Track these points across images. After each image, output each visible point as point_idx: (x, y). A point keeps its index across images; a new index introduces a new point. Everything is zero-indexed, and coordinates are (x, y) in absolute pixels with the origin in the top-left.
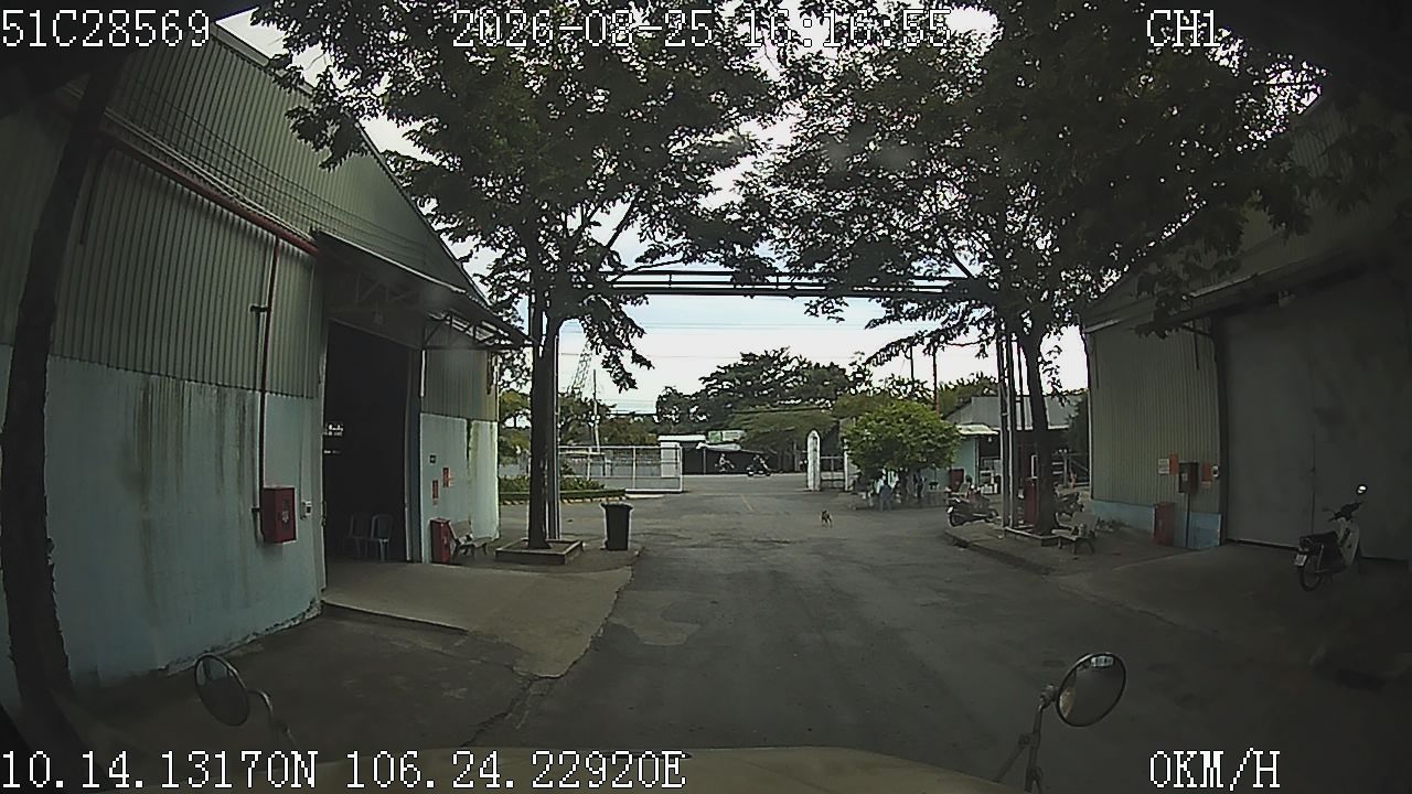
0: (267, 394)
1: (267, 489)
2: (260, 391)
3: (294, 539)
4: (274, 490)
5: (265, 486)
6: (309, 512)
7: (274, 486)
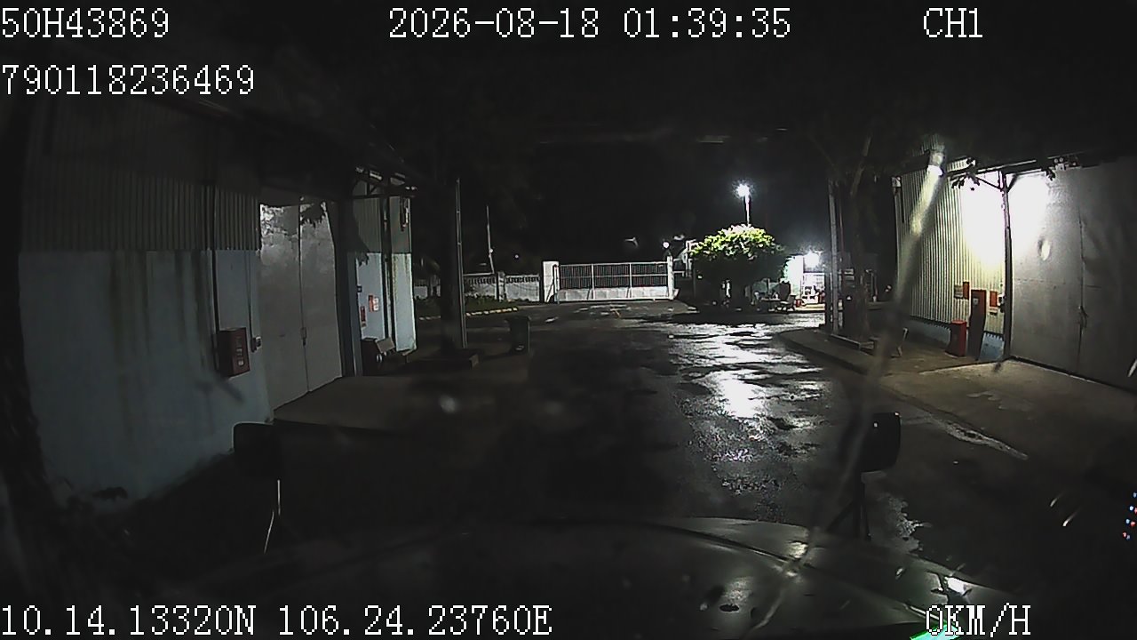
0: (216, 252)
1: (222, 331)
2: (211, 249)
3: (249, 370)
4: (226, 332)
5: (221, 329)
6: (259, 345)
7: (228, 328)
